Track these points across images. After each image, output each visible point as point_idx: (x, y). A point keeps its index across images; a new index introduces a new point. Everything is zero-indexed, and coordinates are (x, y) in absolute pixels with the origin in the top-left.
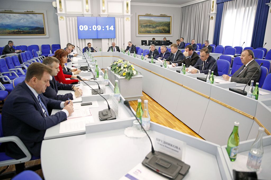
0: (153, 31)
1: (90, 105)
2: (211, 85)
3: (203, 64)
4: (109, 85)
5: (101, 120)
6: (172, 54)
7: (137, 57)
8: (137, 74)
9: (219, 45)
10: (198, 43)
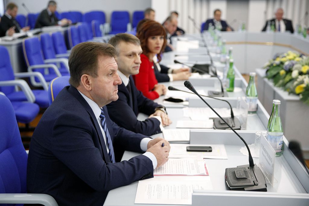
1: (206, 151)
4: (256, 111)
5: (229, 189)
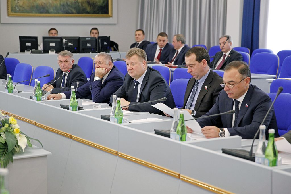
0: (56, 7)
2: (272, 172)
3: (234, 109)
6: (131, 79)
7: (19, 92)
8: (29, 146)
9: (261, 47)
10: (197, 44)
